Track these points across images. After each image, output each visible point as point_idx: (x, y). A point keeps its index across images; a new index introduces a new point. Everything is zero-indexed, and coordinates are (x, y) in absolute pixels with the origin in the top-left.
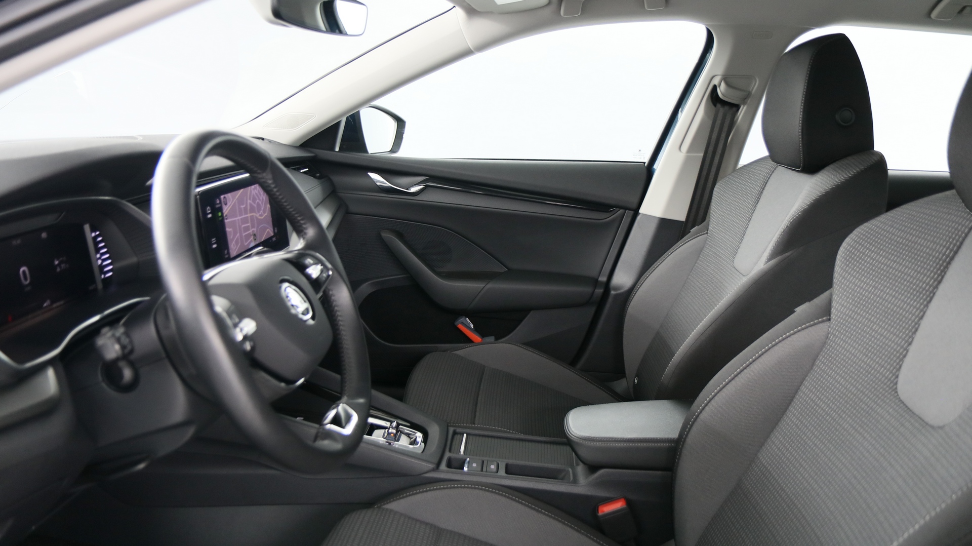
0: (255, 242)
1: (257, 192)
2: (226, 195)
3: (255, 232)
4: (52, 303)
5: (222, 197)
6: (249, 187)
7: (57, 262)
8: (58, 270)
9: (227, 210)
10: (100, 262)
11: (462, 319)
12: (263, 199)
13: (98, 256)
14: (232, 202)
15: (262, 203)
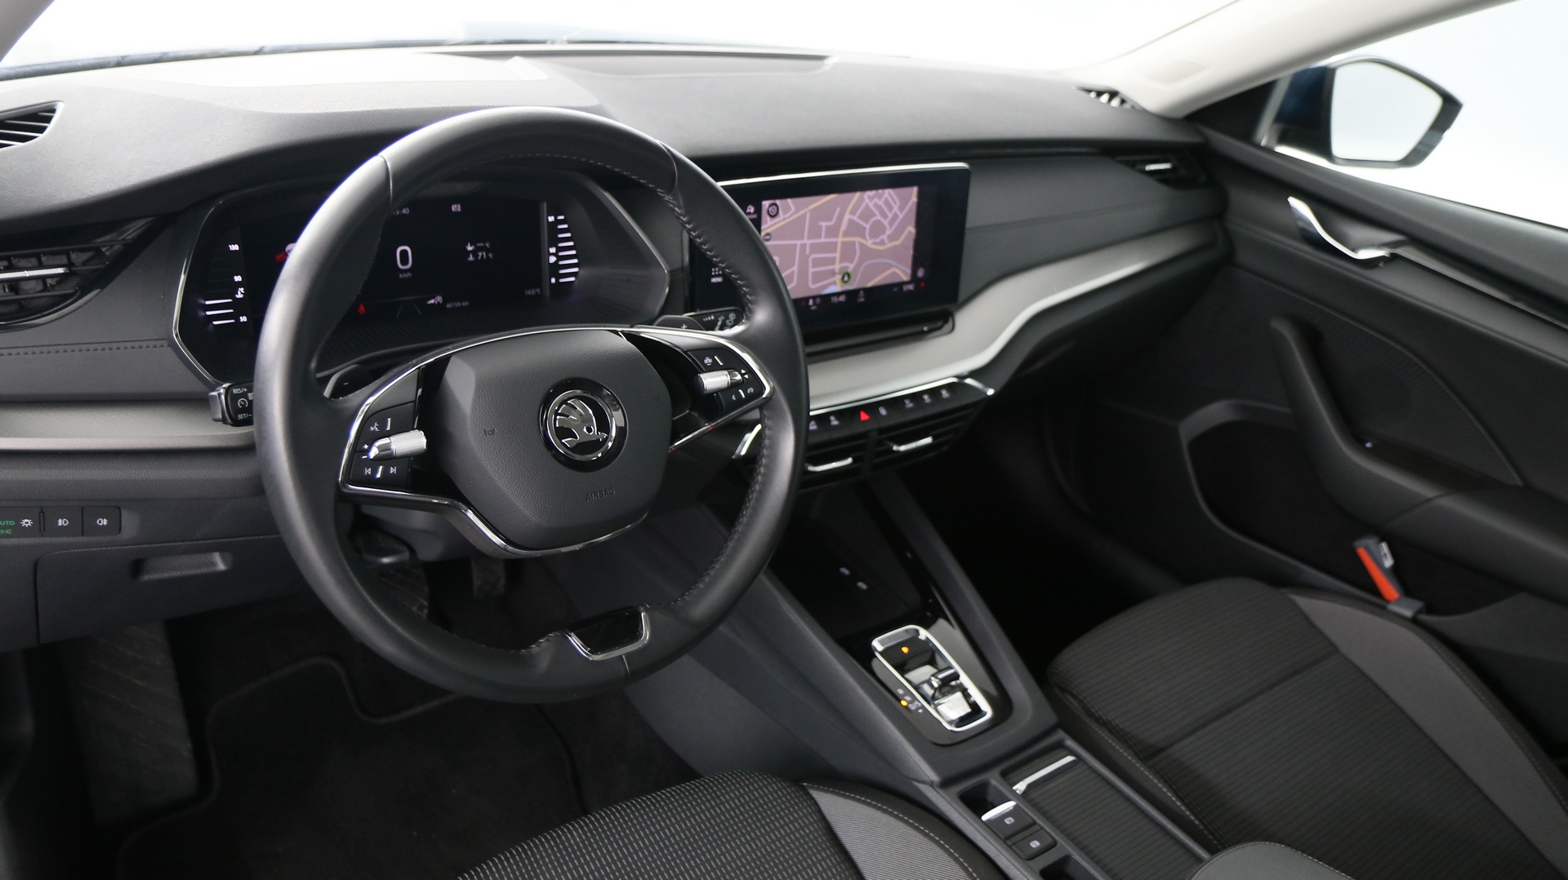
0: (842, 286)
1: (881, 203)
2: (778, 202)
3: (849, 270)
4: (445, 301)
5: (766, 204)
6: (858, 195)
7: (470, 248)
8: (471, 258)
9: (769, 227)
10: (553, 259)
11: (1370, 542)
12: (895, 216)
13: (553, 250)
14: (791, 216)
15: (891, 223)
